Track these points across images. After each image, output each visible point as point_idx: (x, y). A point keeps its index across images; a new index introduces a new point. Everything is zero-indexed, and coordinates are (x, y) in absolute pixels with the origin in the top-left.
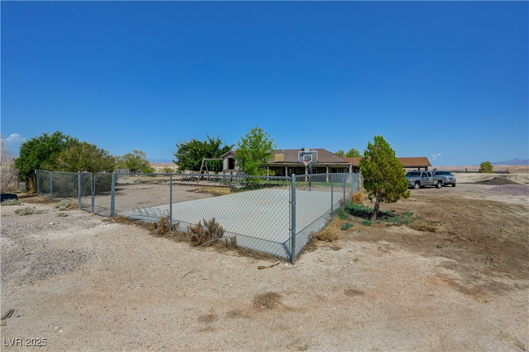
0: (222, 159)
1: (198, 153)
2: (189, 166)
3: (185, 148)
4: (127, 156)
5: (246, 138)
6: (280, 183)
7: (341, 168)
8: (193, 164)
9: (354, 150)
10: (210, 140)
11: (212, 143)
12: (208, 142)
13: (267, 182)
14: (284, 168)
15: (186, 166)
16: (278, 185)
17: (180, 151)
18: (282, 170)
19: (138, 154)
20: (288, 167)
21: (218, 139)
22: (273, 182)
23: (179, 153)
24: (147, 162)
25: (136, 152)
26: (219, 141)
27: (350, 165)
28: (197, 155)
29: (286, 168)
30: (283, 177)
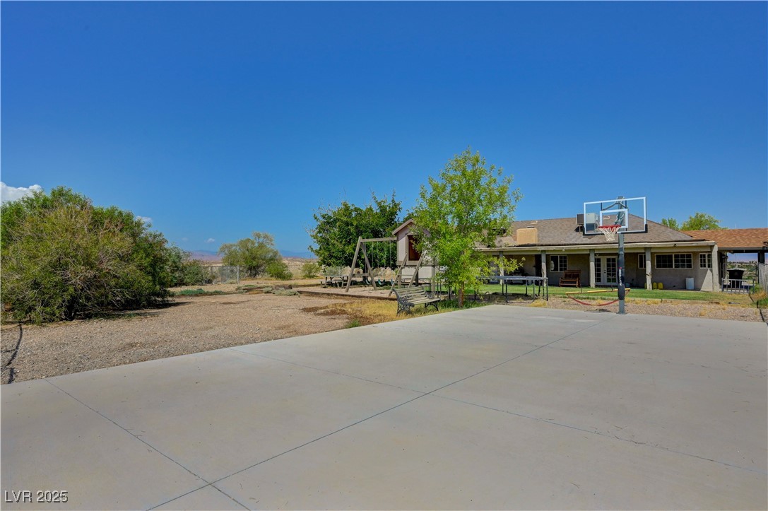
0: (396, 239)
1: (352, 230)
2: (336, 258)
3: (329, 222)
4: (244, 244)
5: (440, 183)
6: (531, 290)
7: (683, 256)
8: (343, 252)
9: (701, 216)
10: (379, 204)
11: (383, 209)
12: (376, 209)
13: (498, 289)
14: (538, 258)
15: (331, 256)
16: (526, 295)
17: (321, 229)
18: (534, 262)
19: (261, 240)
20: (547, 256)
21: (393, 201)
22: (512, 289)
23: (320, 232)
24: (276, 253)
25: (259, 236)
26: (396, 205)
27: (712, 247)
28: (352, 234)
29: (544, 258)
30: (538, 278)
